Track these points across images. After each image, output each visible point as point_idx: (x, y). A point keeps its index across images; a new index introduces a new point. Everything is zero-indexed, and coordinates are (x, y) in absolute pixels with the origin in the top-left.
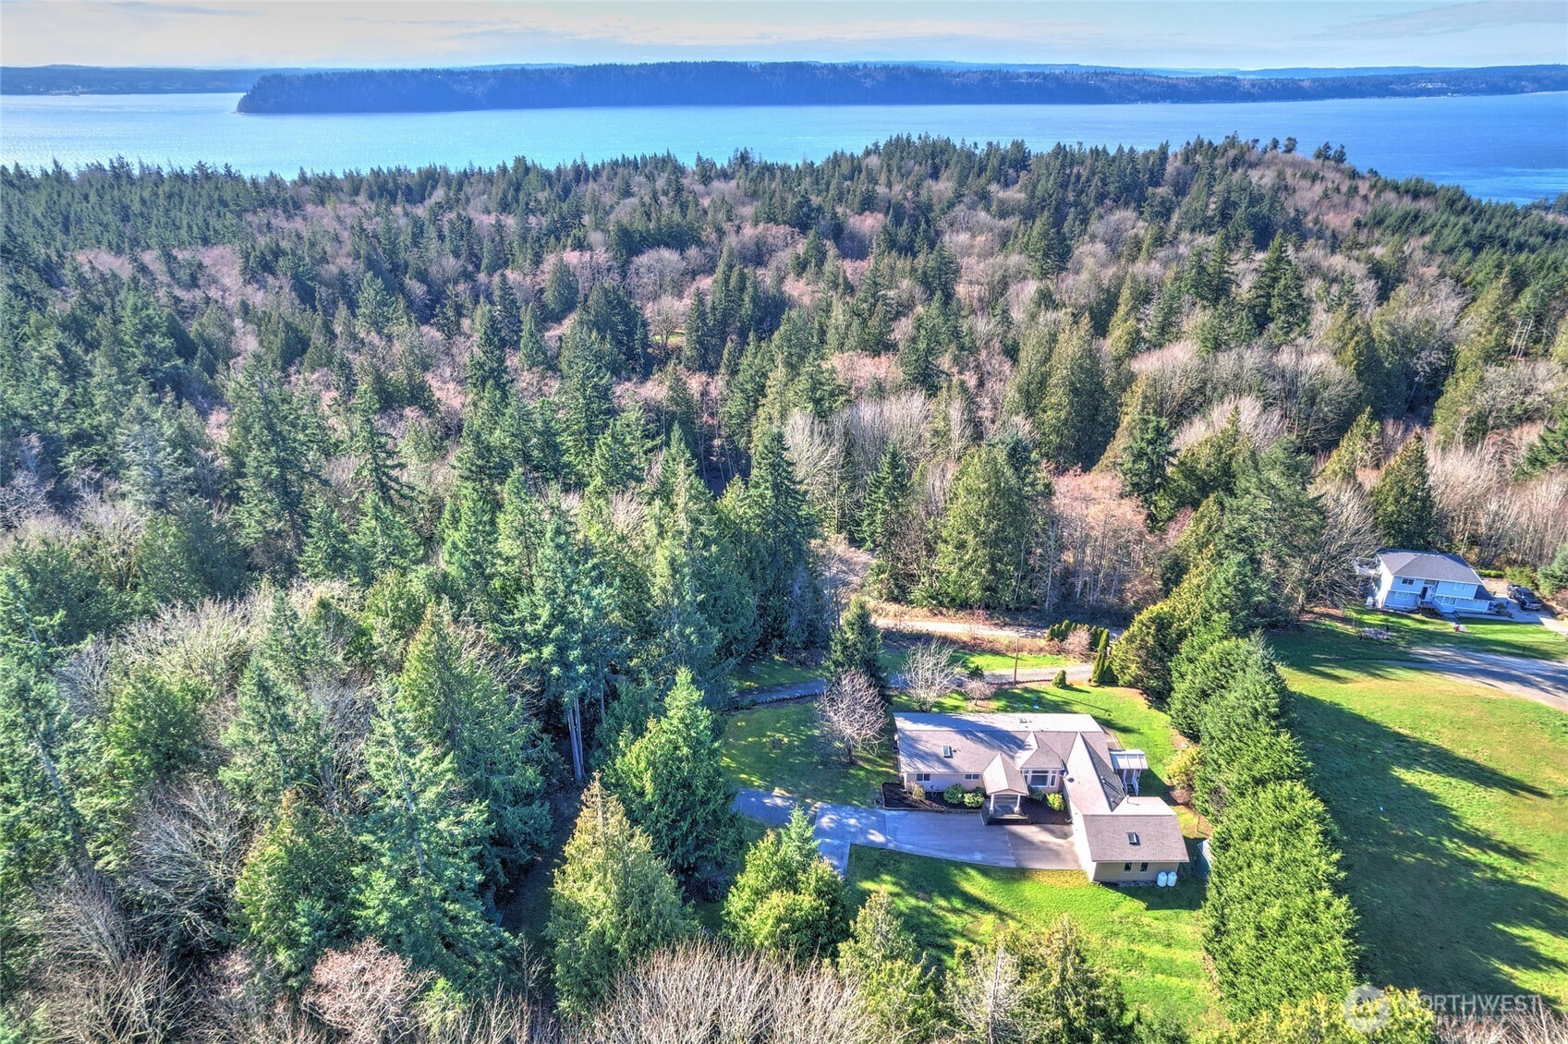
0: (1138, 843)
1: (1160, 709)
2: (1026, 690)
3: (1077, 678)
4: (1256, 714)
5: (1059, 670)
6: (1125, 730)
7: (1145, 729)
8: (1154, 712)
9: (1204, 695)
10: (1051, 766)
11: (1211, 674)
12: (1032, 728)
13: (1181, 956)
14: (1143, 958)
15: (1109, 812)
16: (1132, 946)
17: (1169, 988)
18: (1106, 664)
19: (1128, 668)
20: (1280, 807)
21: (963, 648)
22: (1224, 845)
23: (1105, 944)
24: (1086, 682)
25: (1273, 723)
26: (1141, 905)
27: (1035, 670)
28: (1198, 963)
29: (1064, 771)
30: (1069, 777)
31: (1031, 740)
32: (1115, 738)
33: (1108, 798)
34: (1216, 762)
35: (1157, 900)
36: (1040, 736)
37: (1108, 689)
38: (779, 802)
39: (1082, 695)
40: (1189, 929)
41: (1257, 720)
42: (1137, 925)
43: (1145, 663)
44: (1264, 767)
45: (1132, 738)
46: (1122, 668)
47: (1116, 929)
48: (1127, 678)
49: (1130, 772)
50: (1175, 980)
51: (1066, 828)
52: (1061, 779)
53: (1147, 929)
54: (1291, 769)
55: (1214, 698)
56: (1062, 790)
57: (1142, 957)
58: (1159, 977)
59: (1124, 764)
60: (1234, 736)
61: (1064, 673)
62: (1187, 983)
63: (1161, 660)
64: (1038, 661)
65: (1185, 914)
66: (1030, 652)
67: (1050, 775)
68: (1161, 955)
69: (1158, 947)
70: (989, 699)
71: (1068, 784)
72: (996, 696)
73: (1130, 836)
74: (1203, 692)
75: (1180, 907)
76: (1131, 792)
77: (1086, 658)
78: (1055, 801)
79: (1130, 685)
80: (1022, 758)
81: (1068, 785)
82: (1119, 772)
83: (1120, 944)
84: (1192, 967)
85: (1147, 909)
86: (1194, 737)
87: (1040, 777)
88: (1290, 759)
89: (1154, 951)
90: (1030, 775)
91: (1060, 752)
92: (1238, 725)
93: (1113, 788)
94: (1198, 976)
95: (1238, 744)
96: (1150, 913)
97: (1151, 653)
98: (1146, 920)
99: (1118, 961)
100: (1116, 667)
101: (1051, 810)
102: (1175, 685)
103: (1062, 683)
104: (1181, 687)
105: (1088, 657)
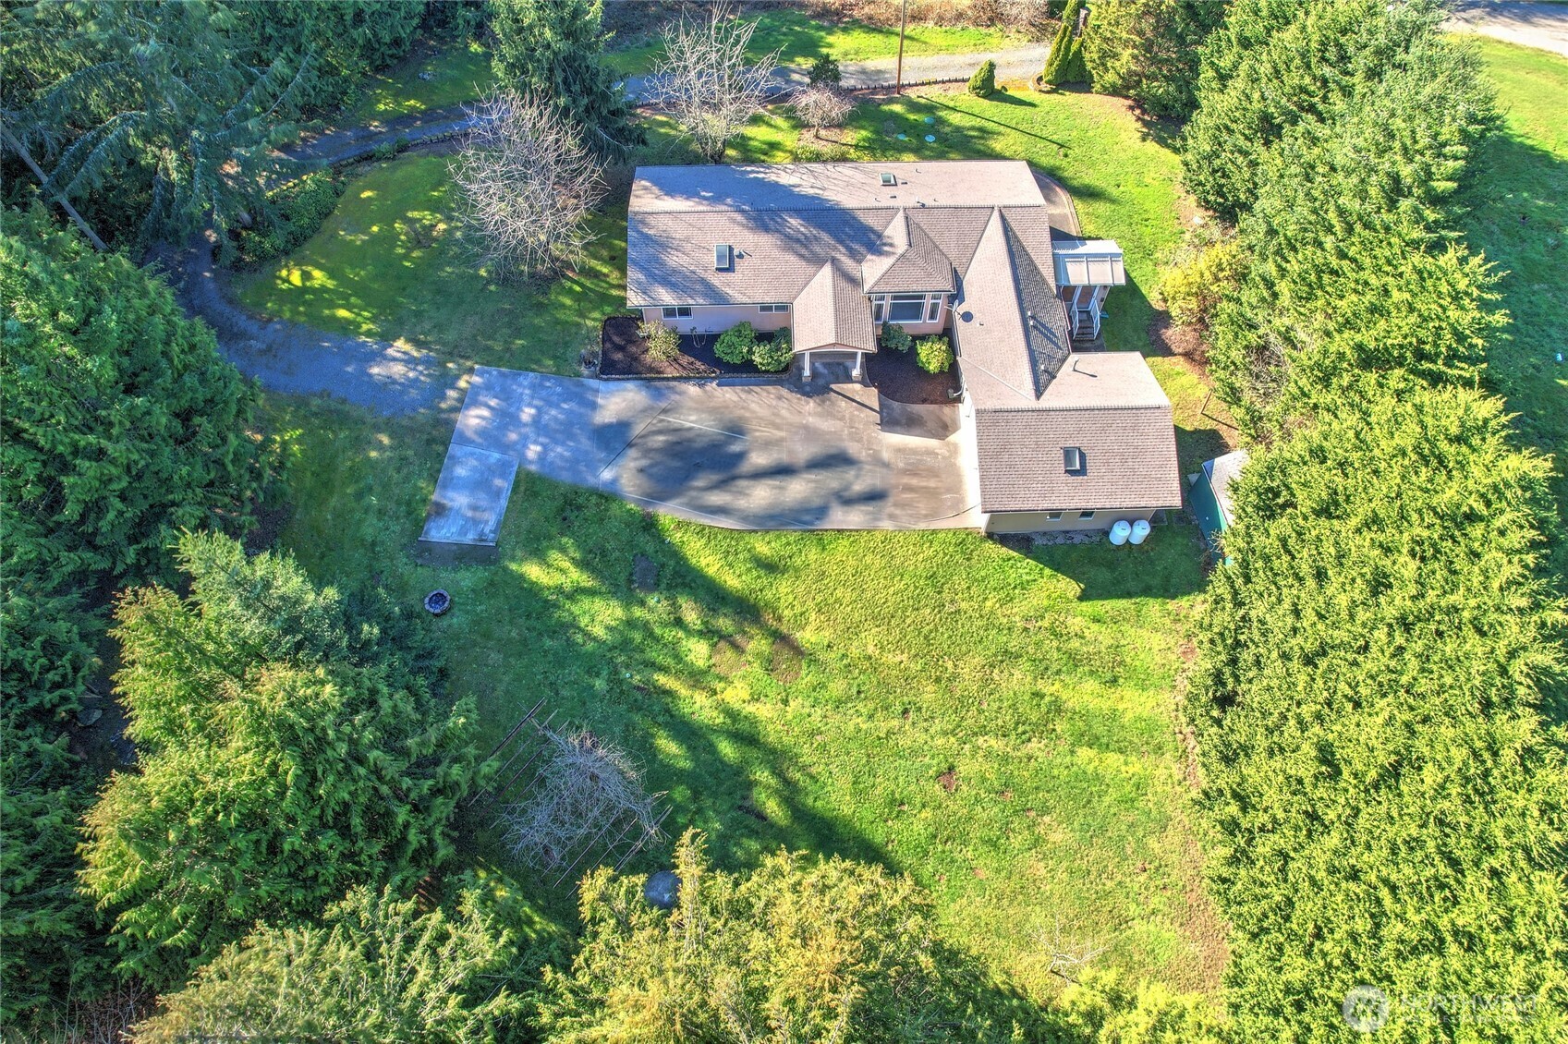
0: (1082, 471)
1: (1162, 142)
2: (914, 106)
3: (1016, 73)
4: (1395, 191)
5: (985, 58)
6: (1087, 194)
7: (1129, 189)
8: (1151, 147)
9: (1269, 129)
10: (935, 283)
11: (1293, 79)
12: (906, 198)
13: (1134, 703)
14: (1059, 711)
15: (1033, 404)
16: (1040, 685)
17: (1098, 778)
18: (1074, 47)
19: (1116, 56)
20: (1431, 458)
21: (818, 16)
22: (1270, 502)
23: (986, 681)
24: (1031, 84)
25: (1431, 215)
26: (1071, 587)
27: (944, 58)
28: (1165, 720)
29: (957, 295)
30: (962, 309)
31: (896, 233)
32: (1066, 209)
33: (1034, 363)
34: (1270, 285)
35: (1104, 575)
36: (919, 218)
37: (1070, 98)
38: (398, 370)
39: (1020, 111)
40: (1157, 641)
41: (1392, 205)
42: (1057, 635)
43: (1148, 46)
44: (1396, 330)
45: (1101, 208)
46: (1104, 55)
47: (1014, 645)
48: (1110, 77)
49: (1088, 291)
50: (1113, 759)
51: (947, 410)
52: (949, 315)
53: (1075, 644)
54: (1460, 338)
55: (1293, 138)
56: (948, 334)
57: (1057, 708)
58: (1084, 753)
59: (1078, 275)
60: (1329, 242)
61: (992, 66)
62: (1136, 766)
63: (1181, 39)
64: (950, 40)
65: (1153, 607)
66: (940, 21)
67: (928, 302)
68: (1094, 704)
69: (1091, 685)
70: (840, 126)
71: (960, 324)
72: (850, 121)
73: (1068, 454)
74: (1266, 118)
75: (1148, 591)
76: (1081, 343)
77: (1039, 31)
78: (931, 357)
79: (1114, 91)
80: (873, 270)
81: (961, 327)
82: (1066, 292)
83: (1017, 680)
84: (1149, 726)
85: (1083, 597)
86: (1228, 212)
87: (909, 306)
88: (1465, 317)
89: (1084, 694)
90: (887, 304)
91: (952, 254)
92: (1342, 212)
93: (1048, 334)
94: (1159, 749)
95: (1335, 263)
96: (1087, 607)
97: (1165, 26)
98: (1075, 623)
99: (1008, 718)
100: (1091, 56)
101: (923, 373)
102: (1200, 95)
103: (988, 88)
104: (1216, 104)
105: (1043, 29)
